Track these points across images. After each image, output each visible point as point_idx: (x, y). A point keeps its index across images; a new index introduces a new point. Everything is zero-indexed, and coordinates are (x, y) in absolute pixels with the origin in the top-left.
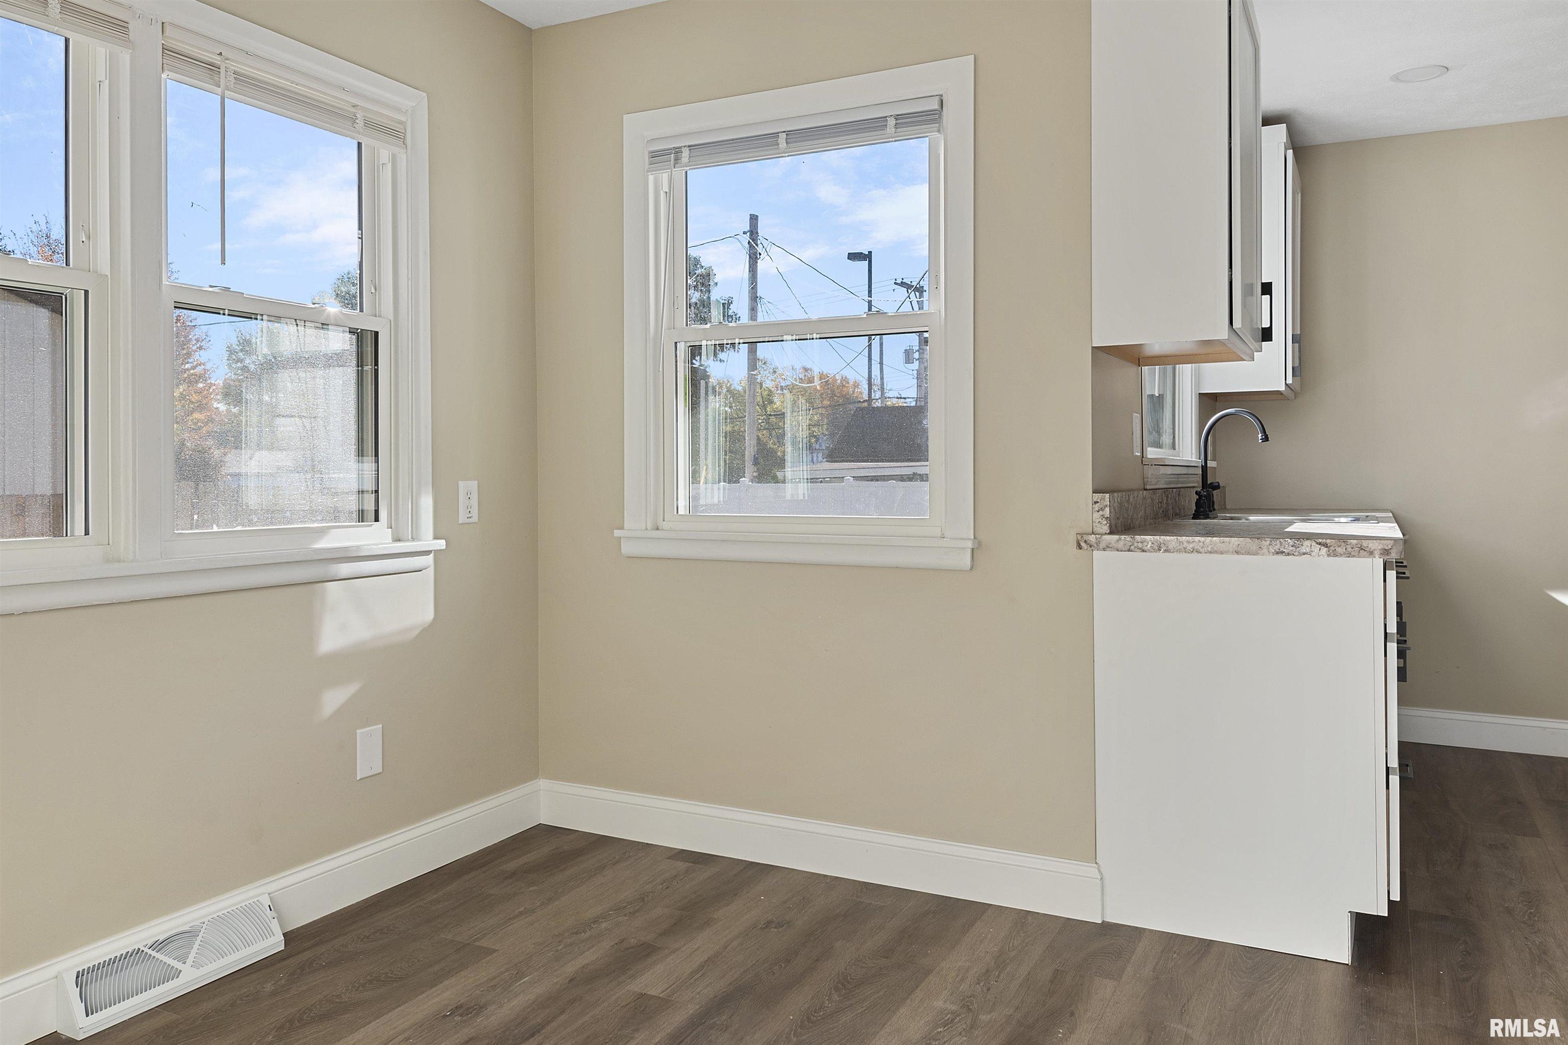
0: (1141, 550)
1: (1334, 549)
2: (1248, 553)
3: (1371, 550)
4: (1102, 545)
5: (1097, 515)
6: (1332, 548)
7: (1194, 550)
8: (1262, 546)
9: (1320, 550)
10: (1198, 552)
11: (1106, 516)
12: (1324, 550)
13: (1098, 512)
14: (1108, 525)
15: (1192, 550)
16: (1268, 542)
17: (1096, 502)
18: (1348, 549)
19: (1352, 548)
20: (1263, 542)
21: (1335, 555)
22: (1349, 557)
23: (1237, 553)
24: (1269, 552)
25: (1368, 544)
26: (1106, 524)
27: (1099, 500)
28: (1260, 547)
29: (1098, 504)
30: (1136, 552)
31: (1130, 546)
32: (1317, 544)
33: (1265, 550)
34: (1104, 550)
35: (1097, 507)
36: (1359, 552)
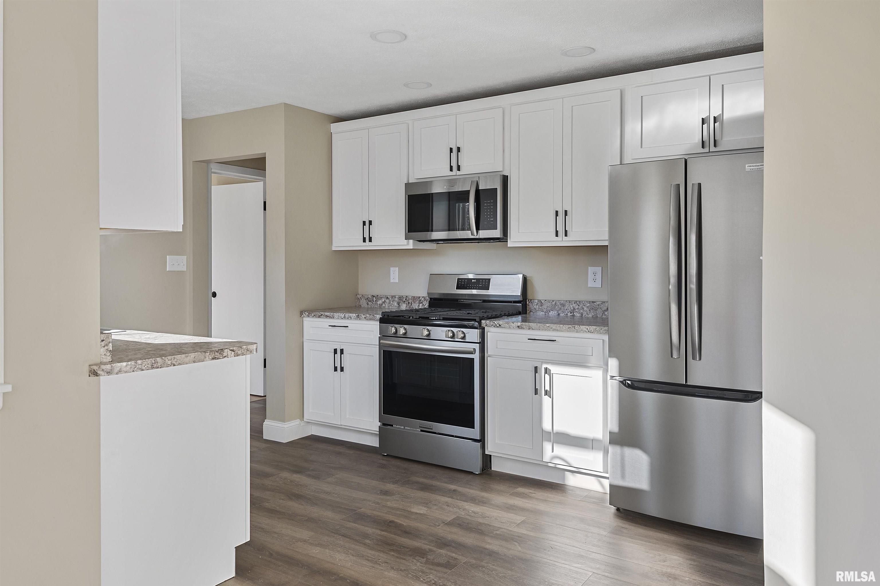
0: (141, 370)
1: (237, 352)
2: (199, 361)
3: (251, 350)
4: (116, 370)
5: (103, 350)
6: (236, 352)
7: (172, 364)
8: (206, 356)
9: (231, 353)
10: (174, 365)
11: (109, 350)
12: (233, 353)
13: (104, 347)
14: (111, 355)
15: (170, 364)
16: (209, 353)
17: (103, 341)
18: (242, 351)
19: (244, 350)
20: (206, 353)
21: (237, 356)
22: (243, 355)
23: (194, 362)
24: (209, 359)
25: (250, 347)
26: (110, 355)
27: (104, 339)
28: (205, 357)
29: (104, 341)
30: (138, 371)
31: (134, 368)
32: (230, 350)
33: (207, 358)
34: (117, 374)
35: (103, 344)
36: (246, 352)
